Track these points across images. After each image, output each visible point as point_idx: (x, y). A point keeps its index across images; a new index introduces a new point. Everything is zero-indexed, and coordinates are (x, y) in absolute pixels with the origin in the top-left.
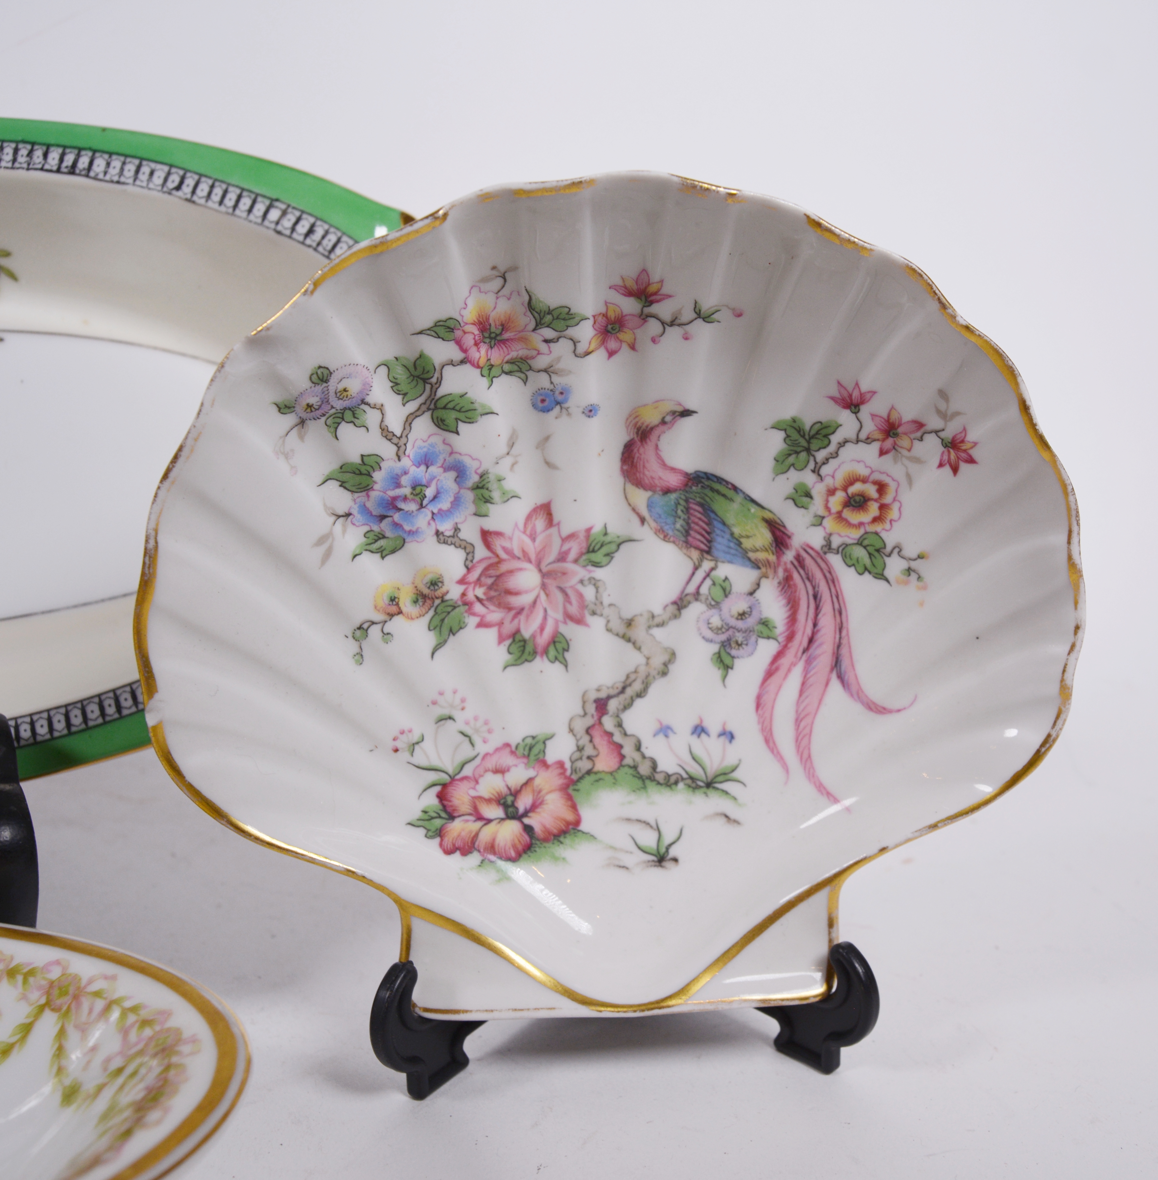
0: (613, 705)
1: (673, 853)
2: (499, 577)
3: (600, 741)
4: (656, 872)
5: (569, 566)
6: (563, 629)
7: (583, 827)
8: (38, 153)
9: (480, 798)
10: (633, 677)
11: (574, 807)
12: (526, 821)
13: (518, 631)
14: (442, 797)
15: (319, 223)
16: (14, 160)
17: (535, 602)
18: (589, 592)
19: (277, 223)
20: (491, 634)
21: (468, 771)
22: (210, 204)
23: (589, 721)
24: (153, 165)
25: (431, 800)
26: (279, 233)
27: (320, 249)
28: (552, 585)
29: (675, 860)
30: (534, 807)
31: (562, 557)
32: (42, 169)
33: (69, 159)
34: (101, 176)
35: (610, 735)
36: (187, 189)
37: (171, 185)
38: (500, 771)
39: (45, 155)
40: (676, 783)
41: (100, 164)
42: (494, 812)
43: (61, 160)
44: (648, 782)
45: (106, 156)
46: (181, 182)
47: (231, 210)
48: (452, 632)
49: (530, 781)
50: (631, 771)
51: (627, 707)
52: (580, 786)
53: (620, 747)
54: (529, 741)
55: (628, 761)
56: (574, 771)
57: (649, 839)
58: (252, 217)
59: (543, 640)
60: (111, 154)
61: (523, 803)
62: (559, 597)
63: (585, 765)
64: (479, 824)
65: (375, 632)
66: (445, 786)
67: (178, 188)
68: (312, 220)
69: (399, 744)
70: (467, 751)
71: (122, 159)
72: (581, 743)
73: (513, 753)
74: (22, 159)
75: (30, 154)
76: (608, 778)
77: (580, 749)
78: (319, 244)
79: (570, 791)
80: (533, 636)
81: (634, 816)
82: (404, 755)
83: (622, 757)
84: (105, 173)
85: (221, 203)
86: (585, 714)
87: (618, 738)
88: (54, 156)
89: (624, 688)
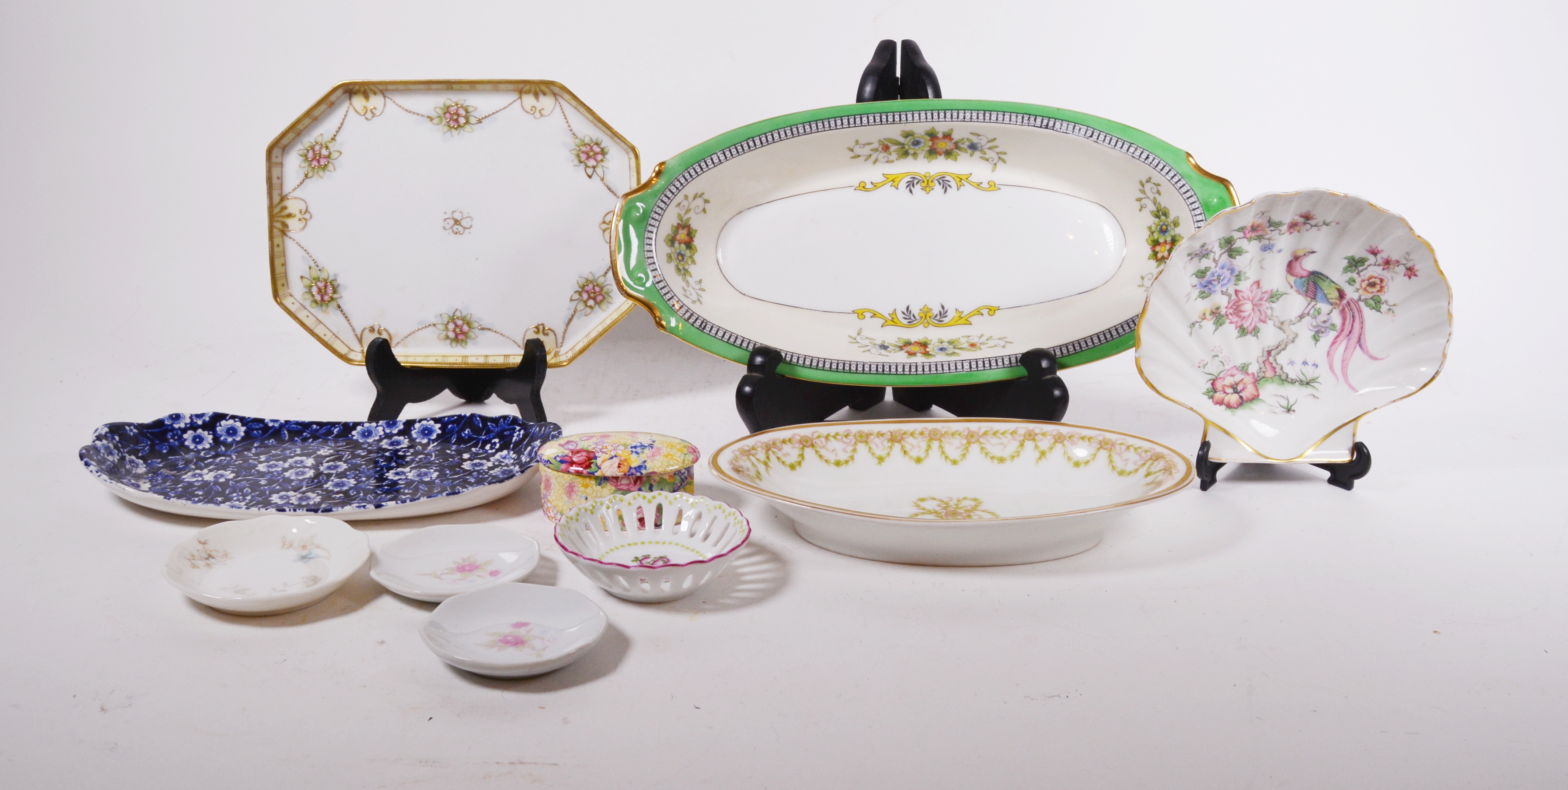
0: (1273, 353)
1: (1293, 408)
2: (1239, 306)
3: (1268, 366)
4: (1287, 415)
5: (1263, 302)
6: (1258, 325)
7: (1260, 397)
8: (1032, 119)
9: (1225, 385)
10: (1281, 343)
11: (1257, 390)
12: (1240, 394)
13: (1242, 325)
14: (1213, 384)
15: (1151, 154)
16: (1023, 122)
17: (1249, 315)
18: (1269, 312)
19: (1133, 153)
20: (1233, 326)
21: (1221, 375)
22: (1105, 143)
23: (1264, 358)
24: (1080, 126)
25: (1209, 385)
26: (1133, 157)
27: (1151, 165)
28: (1256, 309)
29: (1294, 411)
30: (1243, 389)
31: (1261, 299)
32: (1034, 126)
33: (1045, 122)
34: (1059, 130)
35: (1271, 364)
36: (1095, 137)
37: (1088, 135)
38: (1232, 376)
39: (1035, 120)
40: (1295, 382)
41: (1058, 125)
42: (1230, 390)
43: (1042, 122)
44: (1284, 382)
45: (1061, 121)
46: (1092, 134)
47: (1113, 147)
48: (1221, 325)
49: (1242, 379)
50: (1278, 377)
51: (1278, 354)
52: (1260, 382)
53: (1275, 368)
54: (1243, 365)
55: (1277, 374)
56: (1258, 376)
57: (1284, 403)
58: (1122, 150)
59: (1250, 329)
60: (1062, 120)
61: (1240, 388)
62: (1258, 313)
63: (1262, 375)
64: (1225, 394)
65: (1197, 325)
66: (1214, 380)
67: (1091, 136)
68: (1148, 153)
69: (1200, 365)
70: (1221, 368)
71: (1067, 123)
72: (1261, 366)
73: (1237, 369)
74: (1025, 121)
75: (1029, 119)
76: (1270, 380)
77: (1260, 369)
78: (1151, 163)
79: (1256, 384)
80: (1247, 327)
81: (1279, 394)
82: (1201, 369)
83: (1276, 372)
84: (1061, 129)
85: (1109, 144)
86: (1263, 356)
87: (1274, 365)
88: (1039, 120)
89: (1278, 347)
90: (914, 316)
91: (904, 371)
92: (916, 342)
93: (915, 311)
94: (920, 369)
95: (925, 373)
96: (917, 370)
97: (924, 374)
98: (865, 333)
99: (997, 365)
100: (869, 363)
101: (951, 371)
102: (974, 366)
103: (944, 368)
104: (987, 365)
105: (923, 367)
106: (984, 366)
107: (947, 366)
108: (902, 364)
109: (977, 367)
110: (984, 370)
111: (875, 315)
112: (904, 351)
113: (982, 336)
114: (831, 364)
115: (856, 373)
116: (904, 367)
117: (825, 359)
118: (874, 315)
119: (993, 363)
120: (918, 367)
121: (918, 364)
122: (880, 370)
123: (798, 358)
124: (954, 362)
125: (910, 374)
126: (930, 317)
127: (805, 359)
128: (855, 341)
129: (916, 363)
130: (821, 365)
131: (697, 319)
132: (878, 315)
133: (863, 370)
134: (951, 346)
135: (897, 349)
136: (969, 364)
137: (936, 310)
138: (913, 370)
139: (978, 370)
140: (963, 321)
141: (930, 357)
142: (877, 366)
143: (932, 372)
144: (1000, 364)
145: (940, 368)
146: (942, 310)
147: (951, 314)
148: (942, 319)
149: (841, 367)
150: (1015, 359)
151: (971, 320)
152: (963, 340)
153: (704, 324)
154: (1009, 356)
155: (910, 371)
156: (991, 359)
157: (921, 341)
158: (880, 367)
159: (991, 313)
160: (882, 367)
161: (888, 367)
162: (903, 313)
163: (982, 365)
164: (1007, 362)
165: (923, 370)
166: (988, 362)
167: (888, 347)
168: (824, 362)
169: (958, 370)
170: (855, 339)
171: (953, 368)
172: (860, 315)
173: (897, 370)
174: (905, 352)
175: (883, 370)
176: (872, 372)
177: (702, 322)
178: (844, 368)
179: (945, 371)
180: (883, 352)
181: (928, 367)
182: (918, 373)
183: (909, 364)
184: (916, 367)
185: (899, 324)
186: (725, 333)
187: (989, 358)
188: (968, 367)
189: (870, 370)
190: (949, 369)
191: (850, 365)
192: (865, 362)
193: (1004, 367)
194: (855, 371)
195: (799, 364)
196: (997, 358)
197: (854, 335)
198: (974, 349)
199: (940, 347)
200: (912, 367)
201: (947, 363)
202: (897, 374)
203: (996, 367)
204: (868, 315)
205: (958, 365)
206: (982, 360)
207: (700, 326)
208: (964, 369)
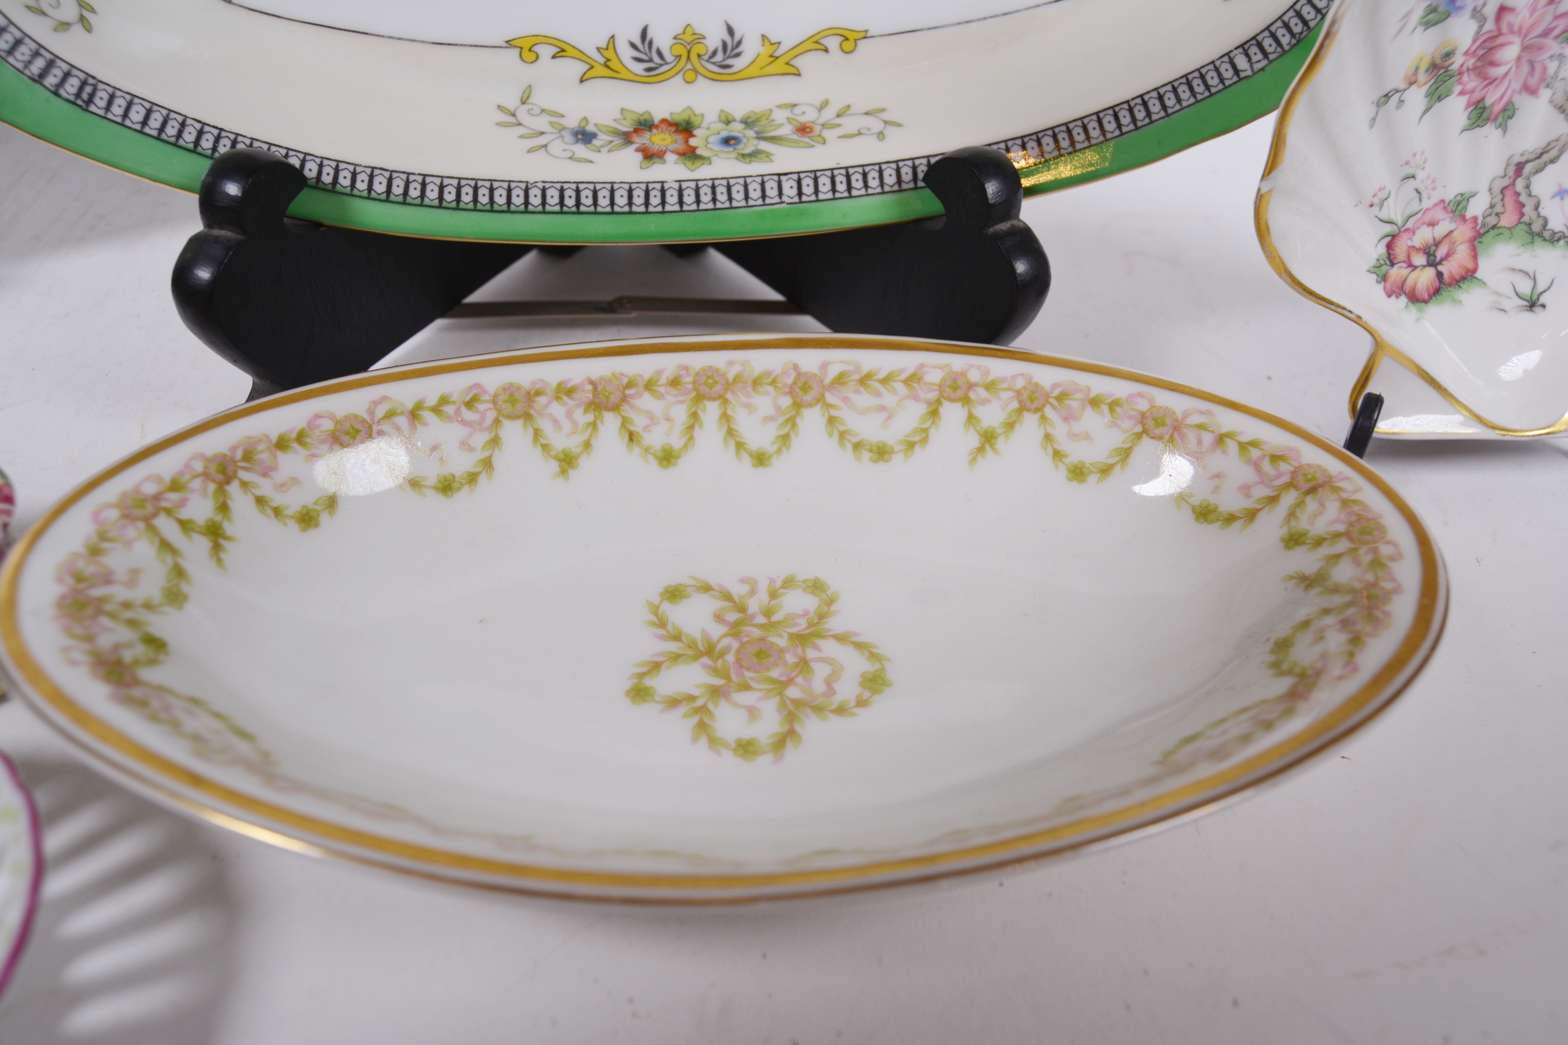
0: (1528, 168)
1: (1542, 300)
2: (1491, 49)
3: (1509, 200)
4: (1528, 315)
5: (1549, 42)
6: (1517, 99)
7: (1478, 275)
9: (1413, 247)
10: (1553, 145)
11: (1475, 257)
12: (1440, 268)
13: (1483, 99)
14: (1389, 246)
17: (1506, 74)
18: (1552, 67)
20: (1464, 100)
21: (1410, 225)
23: (1506, 182)
25: (1382, 249)
28: (1526, 56)
29: (1543, 306)
30: (1447, 256)
31: (1546, 34)
35: (1518, 194)
38: (1432, 224)
40: (1558, 240)
42: (1419, 260)
44: (1536, 238)
48: (1439, 99)
49: (1451, 232)
50: (1525, 228)
51: (1538, 171)
52: (1484, 239)
53: (1523, 205)
54: (1459, 198)
55: (1525, 219)
56: (1483, 225)
57: (1525, 287)
59: (1498, 108)
61: (1441, 253)
62: (1526, 68)
63: (1492, 220)
64: (1409, 270)
65: (1394, 99)
66: (1394, 237)
69: (1376, 201)
70: (1415, 206)
72: (1494, 201)
73: (1445, 208)
76: (1507, 233)
77: (1492, 206)
79: (1476, 243)
80: (1493, 105)
81: (1518, 267)
82: (1375, 210)
83: (1522, 215)
86: (1505, 176)
87: (1523, 198)
89: (1542, 154)
90: (659, 53)
91: (630, 203)
92: (664, 121)
93: (662, 39)
94: (672, 199)
95: (685, 208)
96: (663, 202)
97: (682, 211)
98: (539, 99)
99: (866, 186)
100: (541, 185)
101: (751, 203)
102: (808, 190)
103: (734, 195)
104: (841, 187)
105: (680, 192)
106: (834, 190)
107: (742, 189)
108: (627, 187)
109: (816, 191)
110: (834, 199)
111: (563, 51)
112: (634, 146)
113: (824, 105)
114: (442, 188)
115: (509, 211)
116: (630, 192)
117: (425, 176)
118: (560, 53)
119: (858, 183)
120: (668, 193)
121: (666, 186)
122: (570, 202)
123: (354, 175)
124: (759, 180)
125: (647, 212)
126: (699, 56)
127: (371, 177)
128: (512, 120)
129: (663, 182)
130: (414, 193)
131: (67, 75)
132: (570, 51)
133: (527, 203)
134: (750, 133)
135: (618, 141)
136: (795, 185)
137: (715, 38)
138: (655, 200)
139: (818, 201)
140: (779, 66)
141: (698, 163)
142: (562, 191)
143: (702, 206)
144: (874, 183)
145: (722, 197)
146: (728, 39)
147: (751, 48)
148: (729, 62)
149: (467, 198)
150: (910, 171)
151: (798, 62)
152: (780, 116)
153: (88, 89)
154: (897, 162)
155: (647, 203)
156: (851, 171)
157: (678, 118)
158: (570, 193)
159: (848, 46)
160: (573, 194)
161: (590, 194)
162: (633, 46)
163: (828, 186)
164: (890, 179)
165: (681, 202)
166: (844, 179)
167: (594, 136)
168: (424, 185)
169: (768, 201)
170: (514, 115)
171: (755, 194)
172: (525, 52)
173: (612, 203)
174: (637, 150)
175: (578, 203)
176: (548, 208)
177: (84, 84)
178: (475, 200)
179: (735, 204)
180: (581, 150)
181: (693, 193)
182: (668, 208)
183: (643, 186)
184: (663, 192)
185: (625, 74)
186: (149, 113)
187: (847, 168)
188: (795, 191)
189: (544, 203)
190: (747, 197)
191: (492, 190)
192: (531, 180)
193: (883, 193)
194: (505, 208)
195: (355, 192)
196: (867, 169)
197: (512, 102)
198: (807, 140)
199: (724, 134)
200: (652, 194)
201: (741, 181)
202: (613, 213)
203: (863, 192)
204: (546, 52)
205: (768, 186)
206: (829, 173)
207: (78, 95)
208: (785, 198)
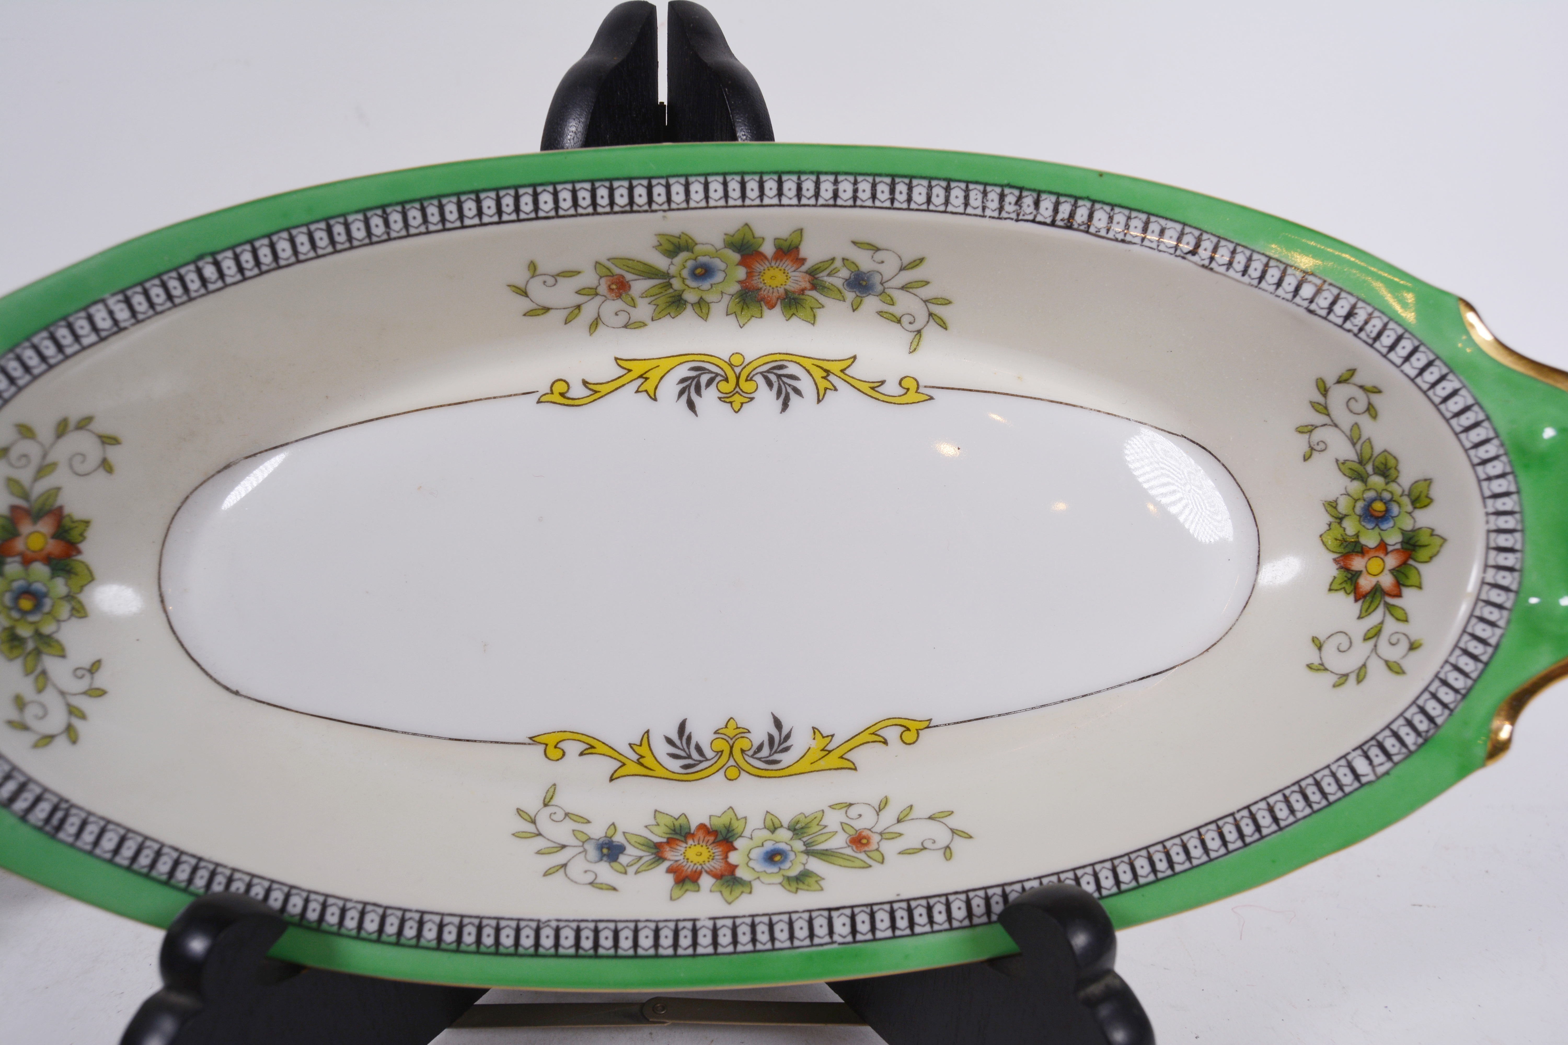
8: (1028, 201)
15: (1360, 304)
16: (1001, 209)
19: (1311, 301)
22: (1231, 273)
24: (1163, 222)
26: (1311, 312)
27: (1363, 335)
32: (1033, 221)
33: (1065, 209)
34: (1103, 233)
36: (1204, 253)
37: (1185, 247)
39: (1037, 204)
41: (1101, 218)
43: (1056, 211)
45: (1108, 208)
46: (1197, 246)
47: (1255, 282)
58: (1280, 292)
60: (1113, 206)
67: (1193, 252)
68: (1353, 300)
71: (1127, 212)
74: (1009, 208)
75: (1019, 201)
78: (1361, 329)
84: (1108, 231)
85: (1245, 272)
88: (1047, 204)
90: (699, 749)
91: (656, 945)
92: (702, 827)
93: (702, 734)
94: (705, 939)
95: (720, 950)
96: (695, 944)
97: (716, 953)
98: (565, 800)
99: (931, 921)
100: (554, 924)
101: (797, 943)
102: (863, 927)
103: (778, 934)
104: (902, 923)
105: (715, 931)
106: (893, 926)
107: (786, 927)
108: (653, 925)
109: (873, 929)
110: (894, 937)
111: (592, 747)
112: (666, 865)
113: (884, 804)
114: (441, 927)
115: (516, 954)
116: (657, 932)
117: (423, 913)
118: (589, 749)
119: (921, 919)
120: (700, 934)
121: (699, 924)
122: (587, 944)
123: (343, 911)
124: (806, 916)
125: (675, 956)
126: (743, 751)
127: (363, 914)
128: (531, 828)
129: (694, 920)
130: (410, 932)
131: (38, 800)
132: (600, 748)
133: (537, 944)
134: (799, 845)
135: (648, 857)
136: (848, 921)
137: (760, 731)
138: (685, 941)
139: (875, 939)
140: (832, 760)
141: (737, 891)
142: (578, 932)
143: (740, 948)
144: (940, 918)
145: (763, 936)
146: (775, 733)
147: (801, 742)
148: (777, 757)
149: (469, 938)
150: (982, 903)
151: (854, 756)
152: (833, 820)
153: (59, 815)
154: (966, 892)
155: (676, 945)
156: (913, 904)
157: (718, 823)
158: (587, 933)
159: (909, 737)
160: (591, 935)
161: (610, 934)
162: (669, 741)
163: (887, 923)
164: (959, 913)
165: (715, 943)
166: (905, 914)
167: (621, 849)
168: (421, 924)
169: (817, 941)
170: (533, 822)
171: (801, 933)
172: (550, 749)
173: (636, 945)
174: (669, 870)
175: (596, 945)
176: (561, 951)
177: (55, 809)
178: (479, 941)
179: (778, 945)
180: (605, 872)
181: (729, 933)
182: (700, 950)
183: (672, 925)
184: (695, 931)
185: (660, 772)
186: (122, 840)
187: (908, 901)
188: (847, 930)
189: (557, 945)
190: (792, 937)
191: (498, 930)
192: (544, 918)
193: (951, 929)
194: (512, 950)
195: (343, 931)
196: (932, 901)
197: (533, 805)
198: (862, 856)
199: (769, 846)
200: (682, 934)
201: (785, 918)
202: (636, 956)
203: (927, 928)
204: (573, 748)
205: (817, 923)
206: (887, 907)
207: (48, 820)
208: (836, 938)
